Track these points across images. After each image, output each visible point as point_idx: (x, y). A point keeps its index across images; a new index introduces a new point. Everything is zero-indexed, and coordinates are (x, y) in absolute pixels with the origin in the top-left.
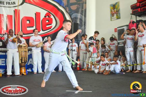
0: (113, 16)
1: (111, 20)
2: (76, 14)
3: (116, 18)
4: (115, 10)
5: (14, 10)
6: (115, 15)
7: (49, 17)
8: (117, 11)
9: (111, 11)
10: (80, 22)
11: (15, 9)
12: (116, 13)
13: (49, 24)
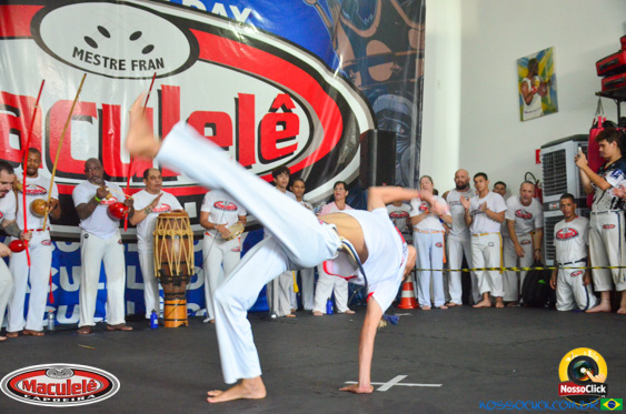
0: (528, 104)
1: (522, 120)
2: (389, 96)
3: (541, 111)
4: (537, 79)
5: (160, 88)
6: (538, 99)
7: (287, 110)
8: (543, 84)
9: (522, 84)
10: (403, 127)
11: (163, 86)
12: (539, 91)
13: (285, 136)
